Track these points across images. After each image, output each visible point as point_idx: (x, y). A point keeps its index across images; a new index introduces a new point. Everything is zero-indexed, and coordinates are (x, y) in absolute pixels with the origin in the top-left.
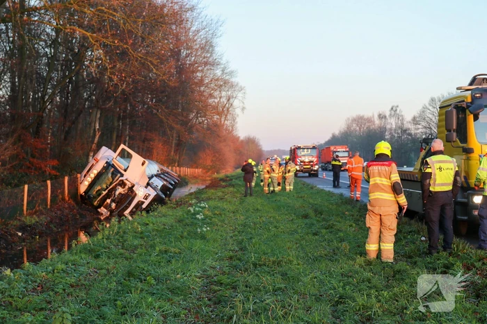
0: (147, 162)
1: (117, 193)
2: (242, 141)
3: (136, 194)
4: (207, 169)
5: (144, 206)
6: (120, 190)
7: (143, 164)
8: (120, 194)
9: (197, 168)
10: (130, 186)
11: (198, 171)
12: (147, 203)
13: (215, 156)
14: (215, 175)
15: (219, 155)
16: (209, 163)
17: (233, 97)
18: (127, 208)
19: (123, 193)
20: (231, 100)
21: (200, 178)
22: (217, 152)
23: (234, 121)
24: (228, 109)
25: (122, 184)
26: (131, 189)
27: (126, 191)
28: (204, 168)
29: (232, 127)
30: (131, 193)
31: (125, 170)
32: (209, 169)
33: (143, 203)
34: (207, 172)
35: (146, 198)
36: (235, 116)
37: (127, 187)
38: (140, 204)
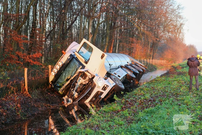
0: (106, 55)
1: (79, 83)
2: (187, 46)
3: (95, 85)
4: (168, 61)
5: (103, 96)
6: (81, 81)
7: (102, 57)
8: (81, 84)
9: (163, 60)
10: (90, 77)
11: (164, 62)
12: (105, 93)
13: (173, 53)
14: (173, 64)
15: (176, 53)
16: (170, 57)
17: (183, 25)
18: (87, 97)
19: (84, 83)
20: (182, 26)
21: (165, 65)
22: (174, 52)
23: (183, 36)
24: (180, 30)
25: (84, 75)
26: (91, 80)
27: (87, 82)
28: (167, 60)
29: (183, 39)
30: (91, 84)
31: (86, 63)
32: (170, 61)
33: (102, 93)
34: (169, 62)
35: (104, 88)
36: (184, 34)
37: (87, 78)
38: (98, 94)
